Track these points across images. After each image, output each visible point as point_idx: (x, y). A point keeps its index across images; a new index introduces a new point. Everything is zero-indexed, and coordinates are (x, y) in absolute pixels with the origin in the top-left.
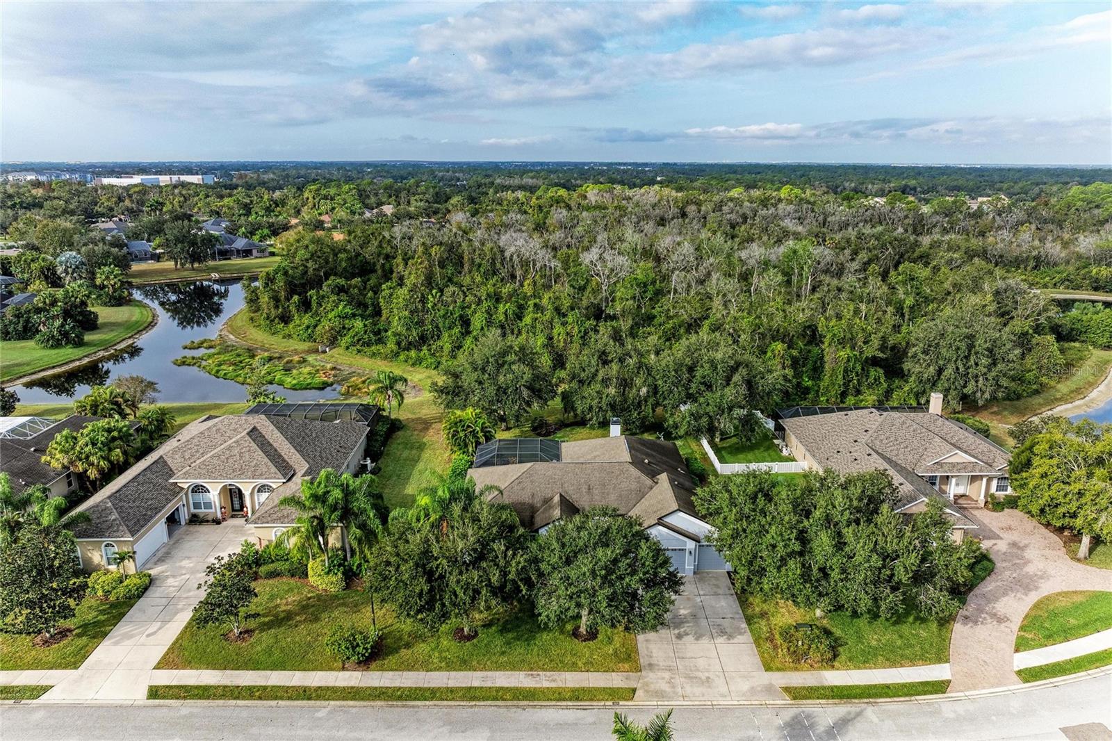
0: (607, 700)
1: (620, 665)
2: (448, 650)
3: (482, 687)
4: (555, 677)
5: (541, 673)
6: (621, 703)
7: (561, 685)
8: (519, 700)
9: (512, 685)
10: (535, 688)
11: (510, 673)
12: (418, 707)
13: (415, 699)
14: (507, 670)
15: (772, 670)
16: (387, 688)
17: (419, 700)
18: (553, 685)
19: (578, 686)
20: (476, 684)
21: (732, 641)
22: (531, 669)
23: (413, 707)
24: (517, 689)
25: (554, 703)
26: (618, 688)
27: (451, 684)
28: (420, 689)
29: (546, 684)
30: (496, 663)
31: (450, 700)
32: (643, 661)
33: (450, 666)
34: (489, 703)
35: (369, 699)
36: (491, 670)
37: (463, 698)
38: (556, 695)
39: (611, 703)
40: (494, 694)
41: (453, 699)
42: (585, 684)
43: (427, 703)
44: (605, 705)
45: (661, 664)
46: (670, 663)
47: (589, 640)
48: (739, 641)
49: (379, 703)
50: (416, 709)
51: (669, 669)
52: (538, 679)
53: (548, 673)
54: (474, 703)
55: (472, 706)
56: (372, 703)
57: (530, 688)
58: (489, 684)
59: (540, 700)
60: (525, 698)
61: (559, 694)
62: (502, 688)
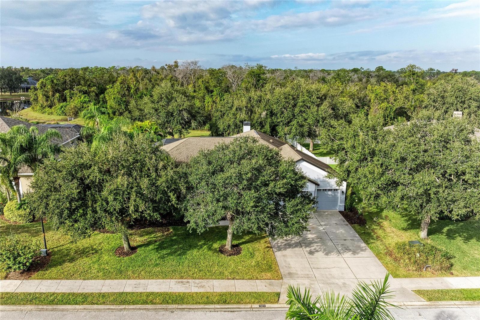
0: (254, 303)
1: (263, 274)
2: (107, 263)
3: (133, 293)
4: (204, 284)
5: (190, 281)
6: (267, 305)
7: (209, 290)
8: (168, 303)
9: (162, 291)
10: (184, 293)
11: (162, 280)
12: (67, 310)
13: (66, 303)
14: (159, 278)
15: (400, 277)
16: (41, 293)
17: (69, 304)
18: (202, 290)
19: (224, 291)
20: (128, 290)
21: (356, 256)
22: (182, 278)
23: (63, 310)
24: (167, 294)
25: (202, 306)
26: (263, 293)
27: (105, 290)
28: (73, 294)
29: (195, 290)
30: (149, 273)
31: (100, 304)
32: (283, 271)
33: (107, 275)
34: (138, 306)
35: (20, 304)
36: (144, 278)
37: (113, 302)
38: (204, 299)
39: (257, 306)
40: (145, 298)
41: (104, 303)
42: (232, 290)
43: (77, 307)
44: (251, 308)
45: (299, 273)
46: (307, 273)
47: (234, 255)
48: (363, 256)
49: (29, 307)
50: (64, 313)
51: (308, 277)
52: (187, 285)
53: (197, 281)
54: (123, 307)
55: (121, 309)
56: (22, 307)
57: (179, 293)
58: (140, 290)
59: (189, 303)
60: (174, 302)
61: (207, 297)
62: (152, 293)
